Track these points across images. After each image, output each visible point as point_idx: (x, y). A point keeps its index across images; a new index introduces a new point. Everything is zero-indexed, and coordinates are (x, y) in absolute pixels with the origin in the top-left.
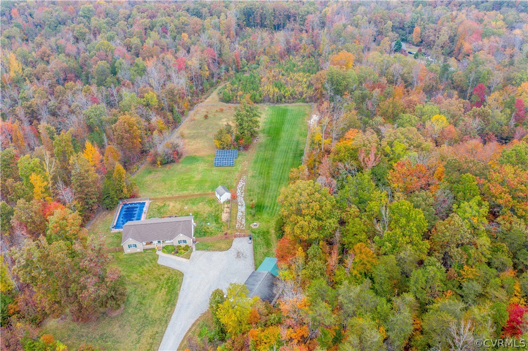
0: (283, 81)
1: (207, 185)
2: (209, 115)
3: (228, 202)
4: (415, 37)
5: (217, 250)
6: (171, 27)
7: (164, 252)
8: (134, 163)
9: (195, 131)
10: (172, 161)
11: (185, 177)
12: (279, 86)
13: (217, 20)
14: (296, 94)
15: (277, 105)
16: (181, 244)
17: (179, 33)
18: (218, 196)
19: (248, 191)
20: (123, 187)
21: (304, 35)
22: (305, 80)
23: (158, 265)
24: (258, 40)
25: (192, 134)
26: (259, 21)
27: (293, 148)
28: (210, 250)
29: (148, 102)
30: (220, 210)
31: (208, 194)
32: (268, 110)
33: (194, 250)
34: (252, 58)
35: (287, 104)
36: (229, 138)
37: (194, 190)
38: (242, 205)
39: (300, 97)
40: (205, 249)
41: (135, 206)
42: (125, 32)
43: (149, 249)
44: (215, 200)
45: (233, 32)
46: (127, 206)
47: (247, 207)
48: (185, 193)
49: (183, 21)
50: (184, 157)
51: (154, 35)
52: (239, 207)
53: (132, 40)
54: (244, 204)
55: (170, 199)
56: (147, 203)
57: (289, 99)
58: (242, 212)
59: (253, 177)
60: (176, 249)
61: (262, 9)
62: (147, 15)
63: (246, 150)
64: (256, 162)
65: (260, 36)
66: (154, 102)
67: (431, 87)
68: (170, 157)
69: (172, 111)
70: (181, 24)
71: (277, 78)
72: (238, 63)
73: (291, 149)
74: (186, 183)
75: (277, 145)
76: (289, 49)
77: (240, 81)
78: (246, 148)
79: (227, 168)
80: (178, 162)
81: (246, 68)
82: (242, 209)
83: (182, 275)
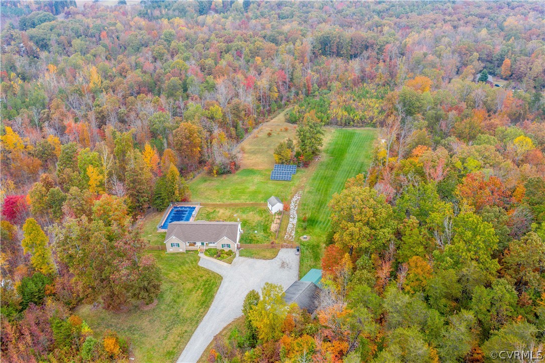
0: (353, 105)
1: (260, 196)
2: (273, 134)
3: (280, 213)
4: (503, 70)
5: (261, 259)
6: (246, 51)
7: (206, 254)
8: (191, 171)
9: (256, 147)
10: (229, 172)
11: (239, 187)
12: (348, 109)
13: (292, 46)
14: (366, 119)
15: (344, 128)
16: (224, 248)
17: (253, 57)
18: (270, 207)
19: (303, 205)
20: (175, 189)
21: (381, 64)
22: (377, 105)
23: (198, 267)
24: (332, 66)
25: (253, 150)
26: (335, 50)
27: (356, 168)
28: (253, 258)
29: (213, 115)
30: (270, 220)
31: (260, 205)
32: (335, 132)
33: (237, 255)
34: (323, 83)
35: (355, 128)
36: (289, 154)
37: (247, 199)
38: (294, 218)
39: (370, 121)
40: (248, 256)
41: (185, 209)
42: (200, 53)
43: (192, 251)
44: (266, 211)
45: (307, 58)
46: (177, 209)
47: (299, 220)
48: (237, 201)
49: (258, 46)
50: (242, 168)
51: (228, 57)
52: (291, 220)
53: (206, 61)
54: (296, 217)
55: (220, 206)
56: (198, 207)
57: (358, 122)
58: (293, 224)
59: (310, 192)
60: (219, 253)
61: (339, 37)
62: (224, 40)
63: (307, 167)
64: (314, 179)
65: (335, 64)
66: (219, 115)
67: (517, 115)
68: (227, 167)
69: (235, 127)
70: (256, 48)
71: (347, 103)
72: (309, 87)
73: (354, 169)
74: (240, 193)
75: (339, 165)
76: (363, 77)
77: (309, 104)
78: (306, 165)
79: (284, 182)
80: (234, 172)
81: (317, 93)
82: (293, 221)
83: (221, 278)
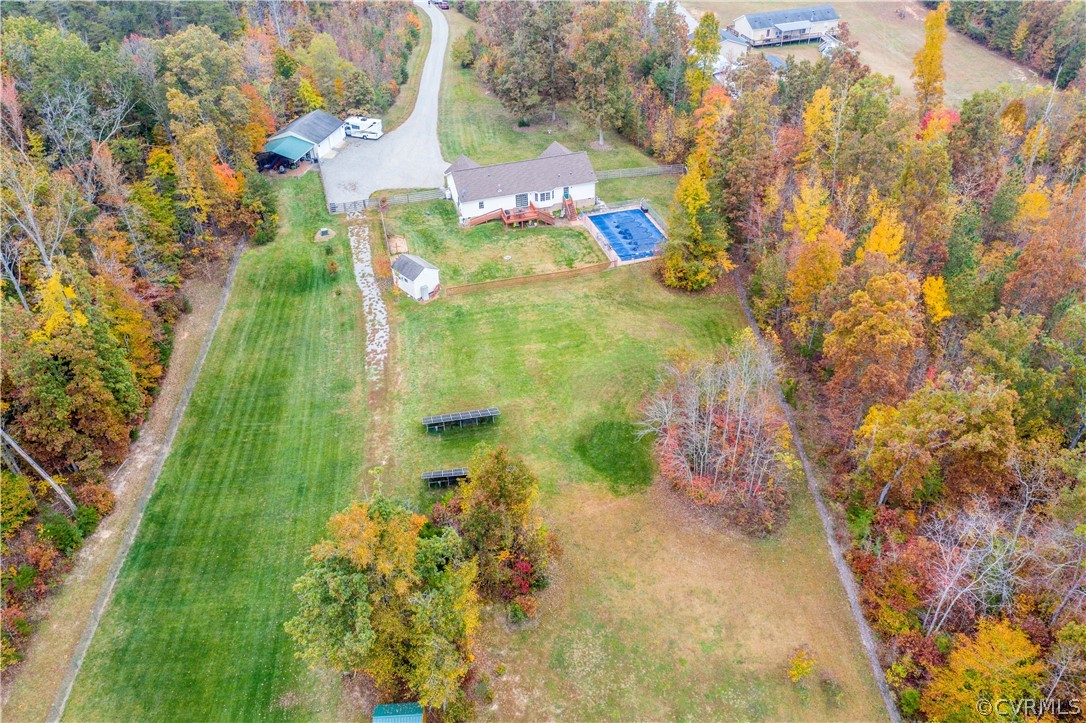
38: (363, 276)
59: (344, 386)
